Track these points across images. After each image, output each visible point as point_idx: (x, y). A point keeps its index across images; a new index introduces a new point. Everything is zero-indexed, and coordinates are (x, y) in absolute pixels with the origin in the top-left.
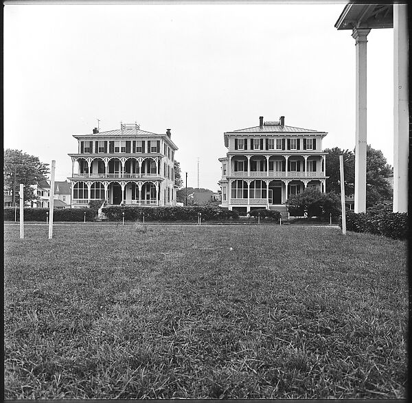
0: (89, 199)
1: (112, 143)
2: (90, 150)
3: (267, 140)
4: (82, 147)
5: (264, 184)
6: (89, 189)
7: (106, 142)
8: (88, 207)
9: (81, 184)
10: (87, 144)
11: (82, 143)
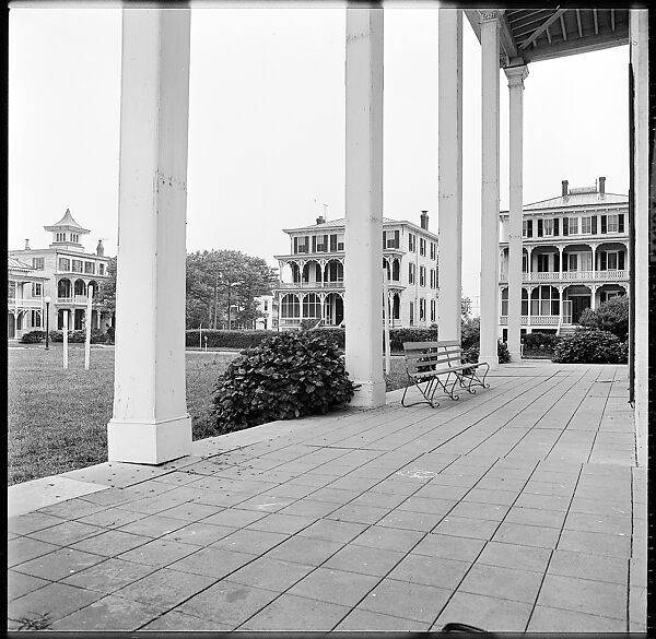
0: (301, 318)
1: (334, 238)
2: (305, 249)
3: (565, 220)
4: (296, 245)
5: (555, 290)
6: (301, 304)
7: (326, 237)
8: (300, 328)
9: (291, 296)
10: (301, 242)
11: (296, 238)
